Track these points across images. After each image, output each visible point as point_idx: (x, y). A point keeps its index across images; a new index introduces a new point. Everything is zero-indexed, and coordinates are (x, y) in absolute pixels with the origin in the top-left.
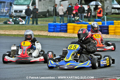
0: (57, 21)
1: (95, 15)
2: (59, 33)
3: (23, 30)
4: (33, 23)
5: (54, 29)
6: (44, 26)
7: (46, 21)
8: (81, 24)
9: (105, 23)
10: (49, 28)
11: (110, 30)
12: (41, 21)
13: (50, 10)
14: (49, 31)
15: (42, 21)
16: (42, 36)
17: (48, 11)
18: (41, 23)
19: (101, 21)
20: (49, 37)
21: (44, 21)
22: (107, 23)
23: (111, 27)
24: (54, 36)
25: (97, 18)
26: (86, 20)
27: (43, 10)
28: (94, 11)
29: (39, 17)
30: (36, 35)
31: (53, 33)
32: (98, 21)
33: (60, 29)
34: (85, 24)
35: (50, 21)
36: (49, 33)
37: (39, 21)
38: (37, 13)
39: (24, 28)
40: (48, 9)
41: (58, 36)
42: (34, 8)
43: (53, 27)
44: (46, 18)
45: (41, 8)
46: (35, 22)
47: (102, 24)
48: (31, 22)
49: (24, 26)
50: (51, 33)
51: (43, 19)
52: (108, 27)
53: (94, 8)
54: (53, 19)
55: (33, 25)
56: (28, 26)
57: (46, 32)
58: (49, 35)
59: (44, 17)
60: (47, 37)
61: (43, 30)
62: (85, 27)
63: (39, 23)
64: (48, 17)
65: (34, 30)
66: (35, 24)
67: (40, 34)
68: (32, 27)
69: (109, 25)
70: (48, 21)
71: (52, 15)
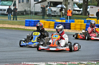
0: (32, 18)
1: (60, 15)
2: (33, 27)
3: (6, 24)
4: (14, 19)
5: (29, 24)
6: (22, 22)
7: (23, 18)
8: (50, 21)
9: (68, 21)
10: (26, 23)
11: (72, 26)
12: (19, 18)
13: (26, 10)
14: (26, 26)
15: (21, 18)
16: (20, 29)
17: (25, 11)
18: (19, 20)
19: (65, 19)
20: (26, 30)
21: (22, 18)
22: (69, 21)
23: (72, 24)
24: (29, 29)
25: (62, 17)
26: (53, 18)
27: (22, 9)
28: (60, 12)
29: (18, 15)
30: (16, 28)
31: (29, 27)
32: (63, 20)
33: (34, 24)
34: (53, 21)
35: (27, 18)
36: (26, 27)
37: (18, 18)
38: (16, 12)
39: (7, 23)
40: (25, 9)
41: (32, 30)
42: (14, 8)
43: (29, 23)
44: (23, 16)
45: (20, 8)
46: (15, 18)
47: (66, 22)
48: (12, 19)
49: (6, 21)
50: (27, 27)
51: (21, 16)
52: (70, 24)
53: (60, 10)
54: (29, 17)
55: (13, 21)
56: (10, 21)
57: (23, 26)
58: (25, 28)
59: (22, 15)
60: (25, 30)
61: (21, 24)
62: (53, 23)
63: (18, 19)
64: (25, 15)
65: (15, 25)
66: (15, 20)
67: (19, 27)
68: (13, 22)
69: (71, 22)
70: (25, 18)
71: (28, 14)
